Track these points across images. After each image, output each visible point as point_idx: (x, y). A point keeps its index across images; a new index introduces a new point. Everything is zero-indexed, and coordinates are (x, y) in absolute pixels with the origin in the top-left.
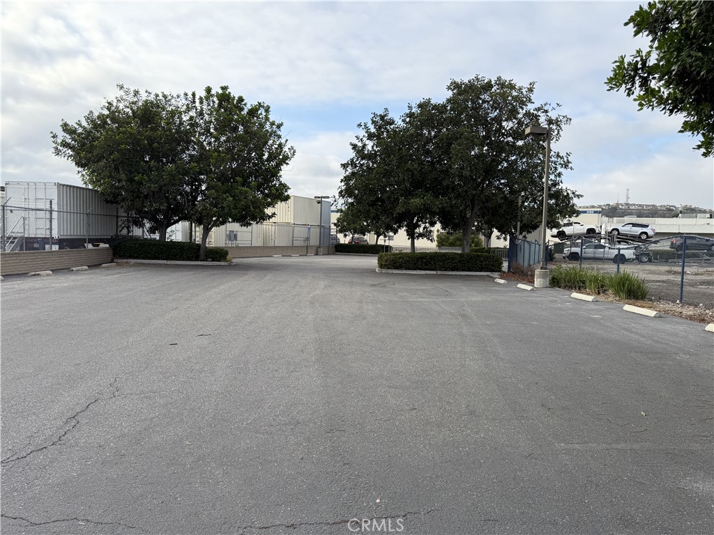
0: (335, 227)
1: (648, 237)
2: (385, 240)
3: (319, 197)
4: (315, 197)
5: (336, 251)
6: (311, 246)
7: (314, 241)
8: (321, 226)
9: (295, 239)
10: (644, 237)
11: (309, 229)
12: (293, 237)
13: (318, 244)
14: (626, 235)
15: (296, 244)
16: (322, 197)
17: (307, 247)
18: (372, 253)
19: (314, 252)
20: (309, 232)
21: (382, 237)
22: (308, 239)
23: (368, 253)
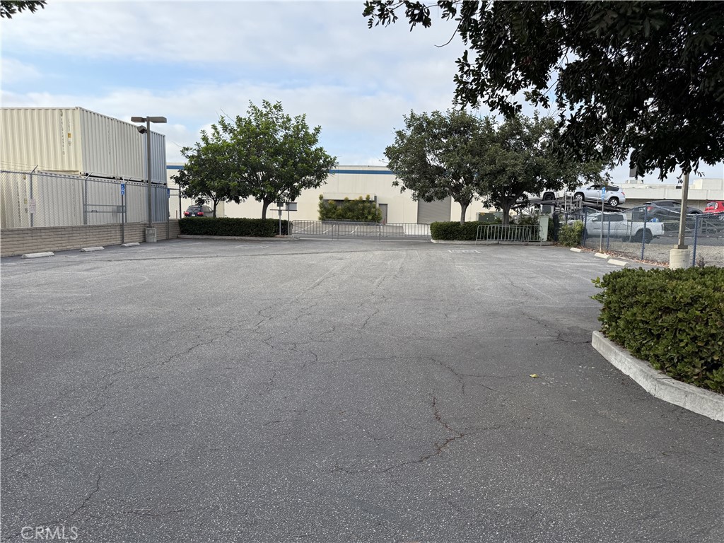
0: (177, 186)
1: (619, 203)
2: (280, 211)
3: (143, 120)
4: (134, 119)
5: (183, 232)
6: (132, 224)
7: (137, 212)
8: (148, 182)
9: (90, 209)
10: (614, 203)
11: (124, 186)
12: (85, 205)
13: (143, 218)
14: (594, 201)
15: (93, 220)
16: (149, 120)
17: (122, 226)
18: (256, 235)
19: (138, 236)
20: (124, 193)
21: (273, 205)
22: (122, 209)
23: (248, 234)
